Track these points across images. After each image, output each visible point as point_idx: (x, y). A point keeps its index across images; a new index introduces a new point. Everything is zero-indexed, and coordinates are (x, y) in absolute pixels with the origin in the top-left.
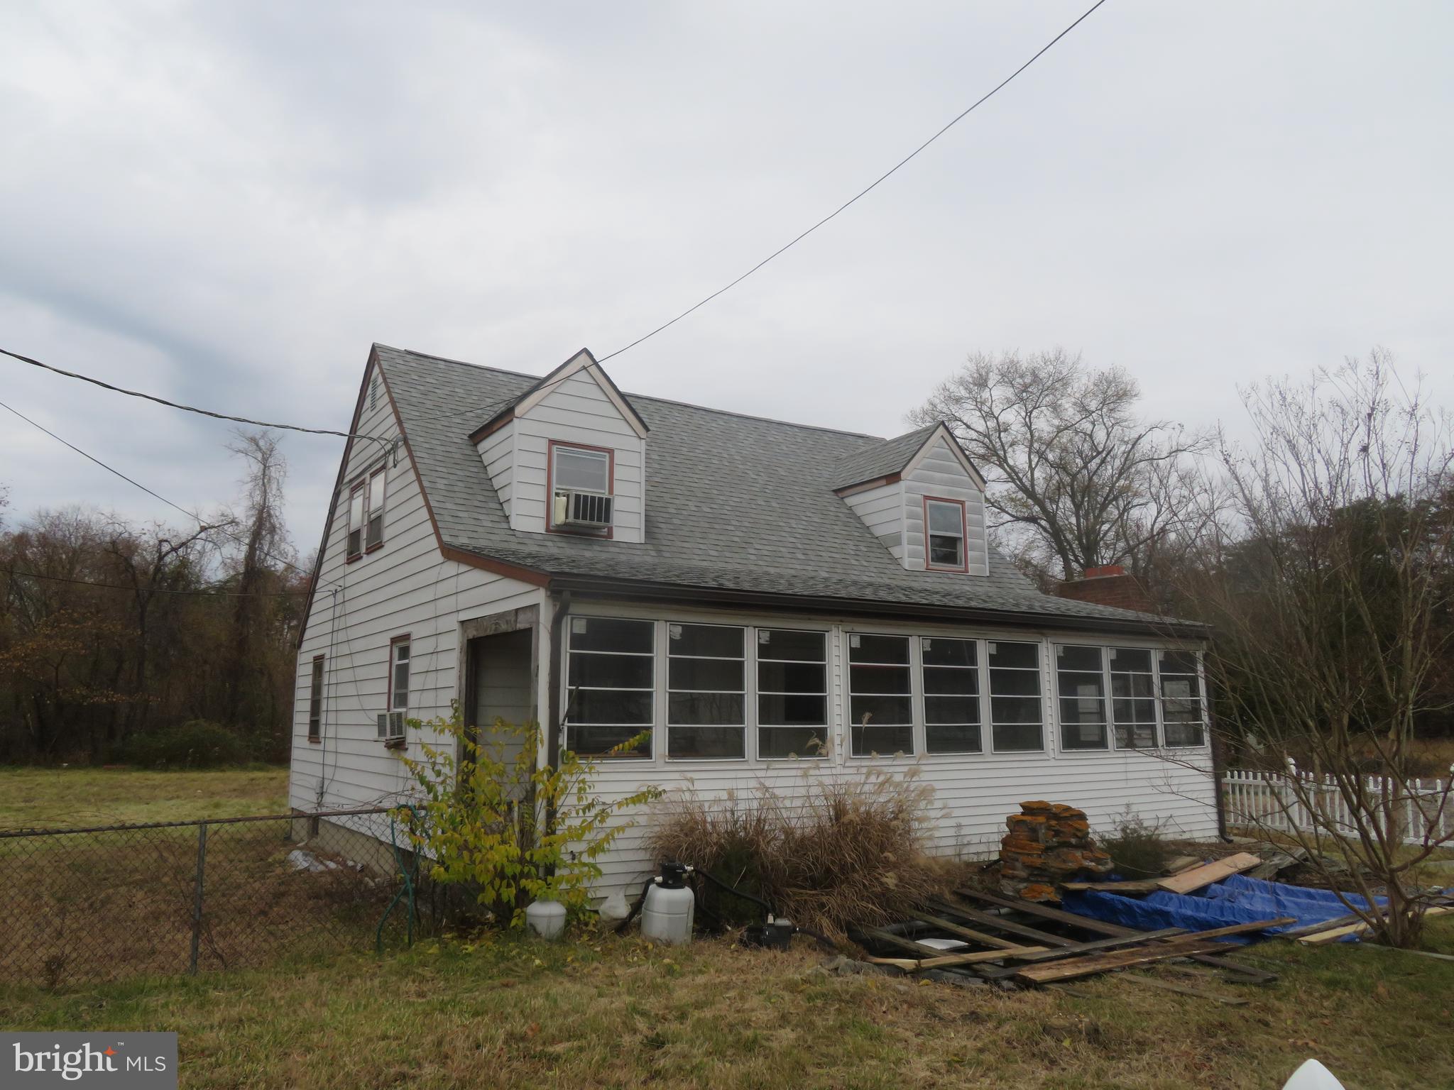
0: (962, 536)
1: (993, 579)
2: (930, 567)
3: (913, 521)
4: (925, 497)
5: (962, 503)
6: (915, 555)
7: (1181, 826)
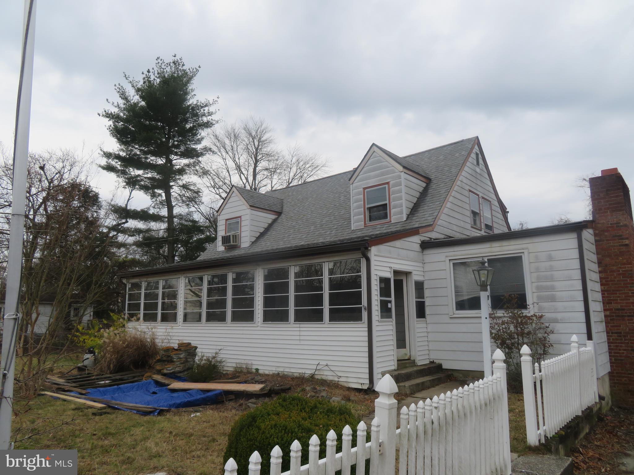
0: (388, 202)
1: (407, 222)
2: (367, 225)
3: (357, 203)
4: (365, 189)
5: (388, 183)
6: (358, 221)
7: (336, 372)
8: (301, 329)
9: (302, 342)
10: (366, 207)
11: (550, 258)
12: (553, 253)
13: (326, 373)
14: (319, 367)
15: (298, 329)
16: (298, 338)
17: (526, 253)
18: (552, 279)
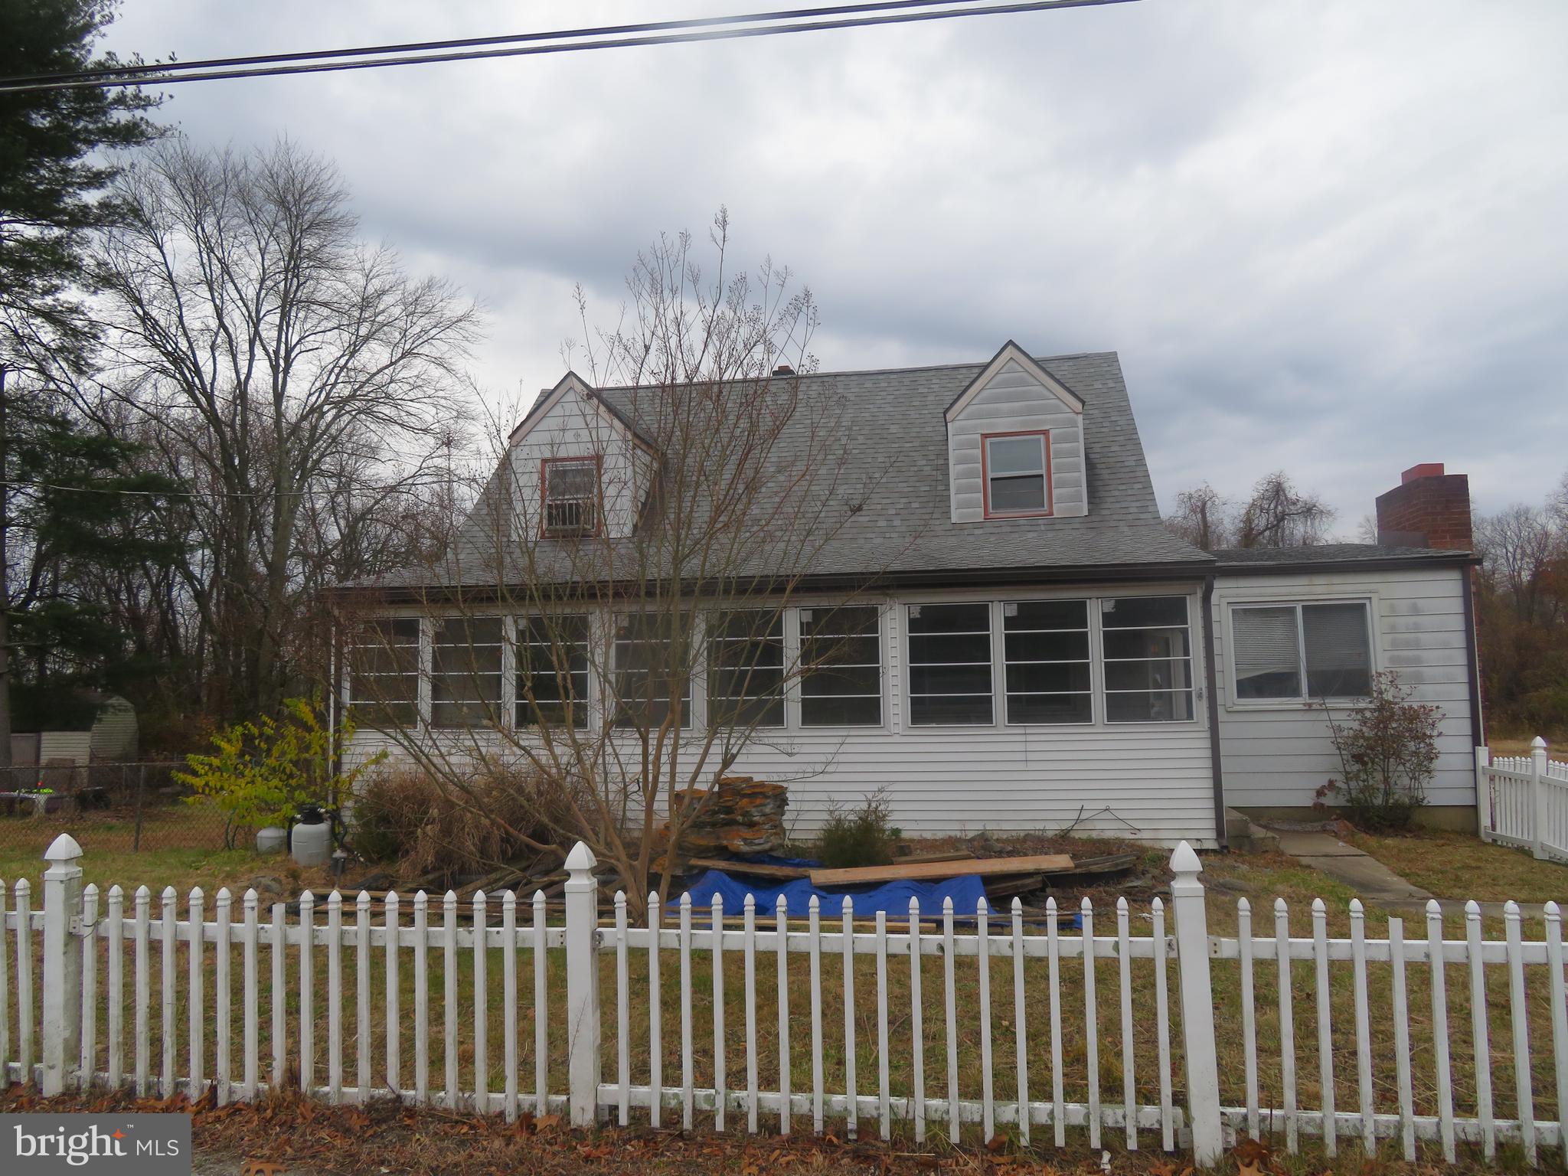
0: (1043, 472)
1: (1094, 518)
2: (991, 516)
3: (965, 466)
4: (985, 436)
5: (1045, 433)
6: (967, 504)
7: (1129, 822)
8: (1030, 738)
9: (1032, 766)
10: (990, 475)
11: (1416, 611)
12: (1420, 602)
13: (1099, 825)
14: (1084, 816)
15: (1022, 738)
16: (1021, 756)
17: (1375, 600)
18: (1417, 645)
